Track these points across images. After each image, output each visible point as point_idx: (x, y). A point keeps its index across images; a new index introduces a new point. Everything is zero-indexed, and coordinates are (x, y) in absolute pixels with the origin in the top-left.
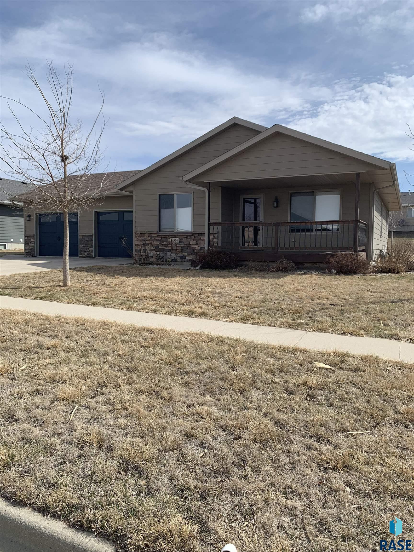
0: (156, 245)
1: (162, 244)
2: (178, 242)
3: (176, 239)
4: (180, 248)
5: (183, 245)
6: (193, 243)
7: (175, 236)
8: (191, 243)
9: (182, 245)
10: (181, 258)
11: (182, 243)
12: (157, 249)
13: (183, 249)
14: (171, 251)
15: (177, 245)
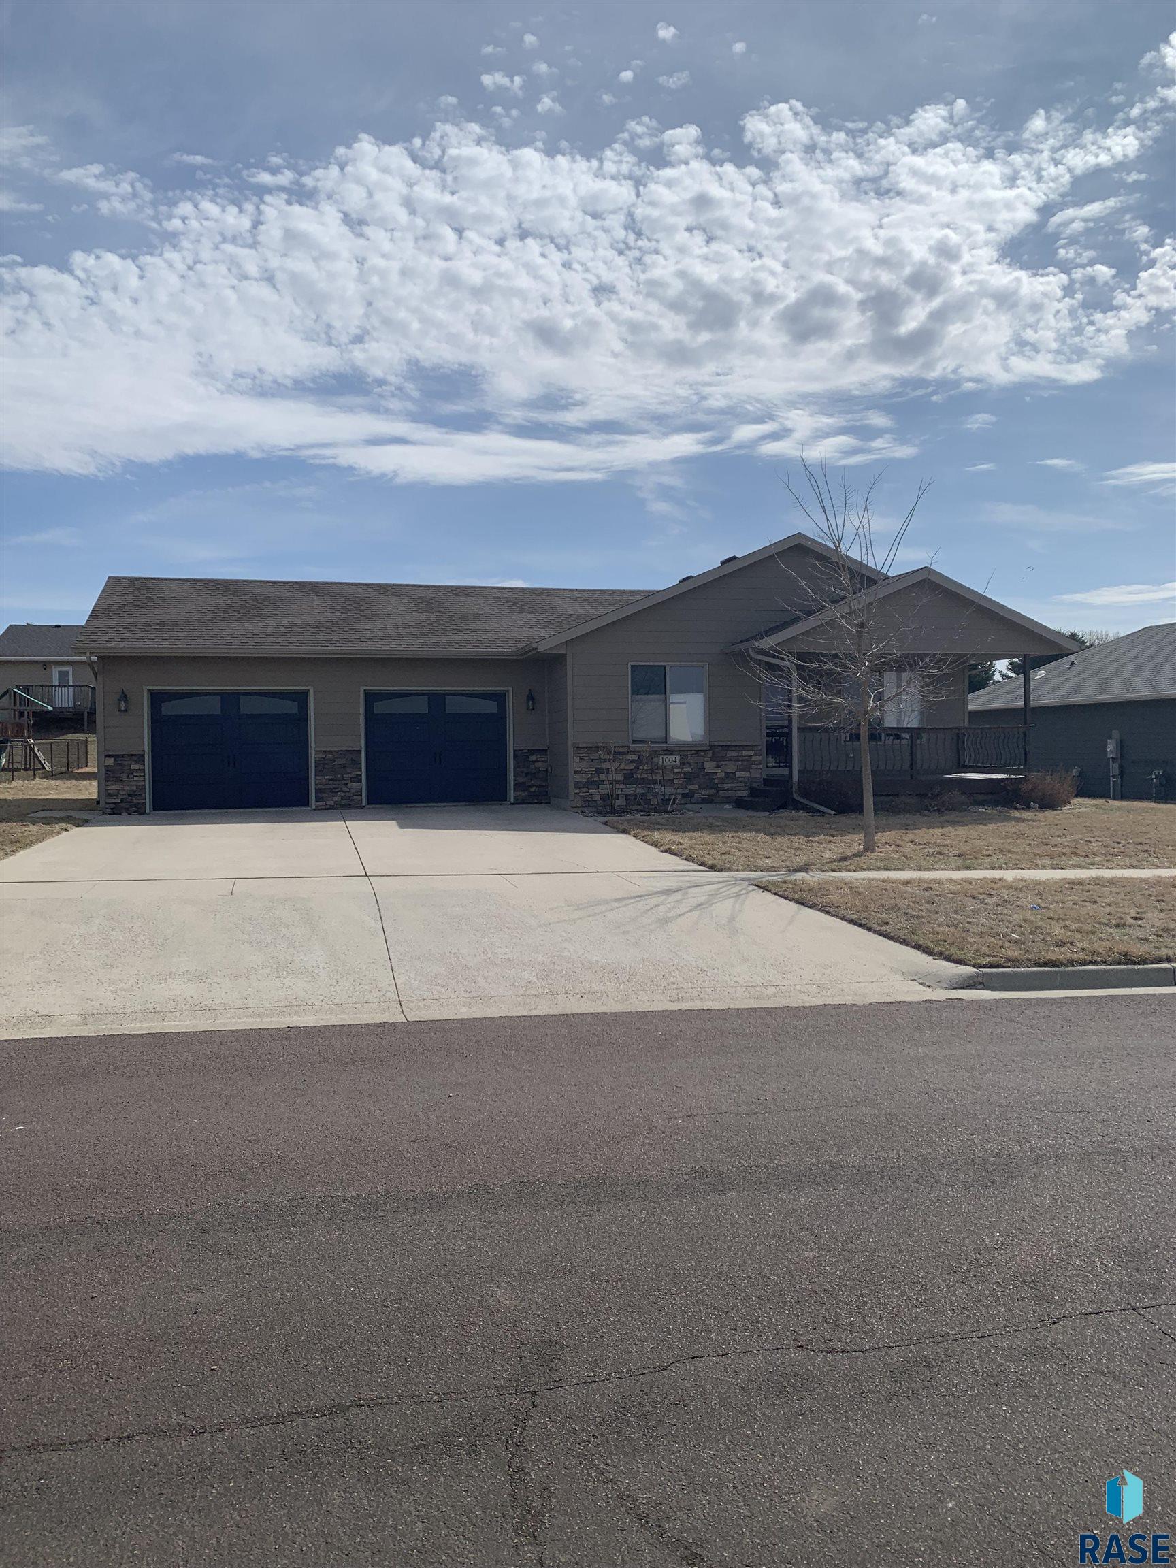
0: (625, 772)
1: (641, 767)
2: (677, 763)
3: (674, 757)
4: (682, 775)
5: (690, 770)
6: (709, 766)
7: (671, 752)
8: (707, 765)
9: (687, 769)
10: (684, 796)
11: (687, 766)
12: (629, 778)
13: (688, 778)
14: (663, 783)
15: (676, 770)
